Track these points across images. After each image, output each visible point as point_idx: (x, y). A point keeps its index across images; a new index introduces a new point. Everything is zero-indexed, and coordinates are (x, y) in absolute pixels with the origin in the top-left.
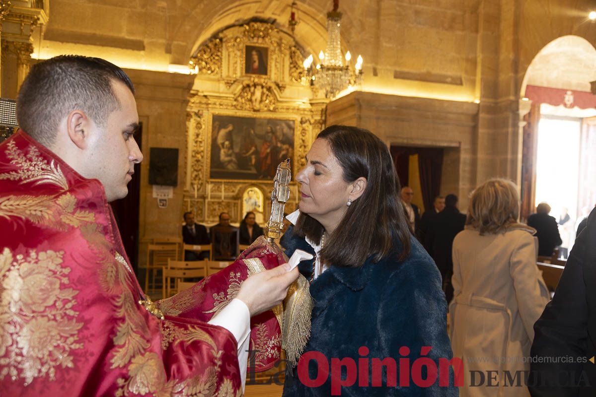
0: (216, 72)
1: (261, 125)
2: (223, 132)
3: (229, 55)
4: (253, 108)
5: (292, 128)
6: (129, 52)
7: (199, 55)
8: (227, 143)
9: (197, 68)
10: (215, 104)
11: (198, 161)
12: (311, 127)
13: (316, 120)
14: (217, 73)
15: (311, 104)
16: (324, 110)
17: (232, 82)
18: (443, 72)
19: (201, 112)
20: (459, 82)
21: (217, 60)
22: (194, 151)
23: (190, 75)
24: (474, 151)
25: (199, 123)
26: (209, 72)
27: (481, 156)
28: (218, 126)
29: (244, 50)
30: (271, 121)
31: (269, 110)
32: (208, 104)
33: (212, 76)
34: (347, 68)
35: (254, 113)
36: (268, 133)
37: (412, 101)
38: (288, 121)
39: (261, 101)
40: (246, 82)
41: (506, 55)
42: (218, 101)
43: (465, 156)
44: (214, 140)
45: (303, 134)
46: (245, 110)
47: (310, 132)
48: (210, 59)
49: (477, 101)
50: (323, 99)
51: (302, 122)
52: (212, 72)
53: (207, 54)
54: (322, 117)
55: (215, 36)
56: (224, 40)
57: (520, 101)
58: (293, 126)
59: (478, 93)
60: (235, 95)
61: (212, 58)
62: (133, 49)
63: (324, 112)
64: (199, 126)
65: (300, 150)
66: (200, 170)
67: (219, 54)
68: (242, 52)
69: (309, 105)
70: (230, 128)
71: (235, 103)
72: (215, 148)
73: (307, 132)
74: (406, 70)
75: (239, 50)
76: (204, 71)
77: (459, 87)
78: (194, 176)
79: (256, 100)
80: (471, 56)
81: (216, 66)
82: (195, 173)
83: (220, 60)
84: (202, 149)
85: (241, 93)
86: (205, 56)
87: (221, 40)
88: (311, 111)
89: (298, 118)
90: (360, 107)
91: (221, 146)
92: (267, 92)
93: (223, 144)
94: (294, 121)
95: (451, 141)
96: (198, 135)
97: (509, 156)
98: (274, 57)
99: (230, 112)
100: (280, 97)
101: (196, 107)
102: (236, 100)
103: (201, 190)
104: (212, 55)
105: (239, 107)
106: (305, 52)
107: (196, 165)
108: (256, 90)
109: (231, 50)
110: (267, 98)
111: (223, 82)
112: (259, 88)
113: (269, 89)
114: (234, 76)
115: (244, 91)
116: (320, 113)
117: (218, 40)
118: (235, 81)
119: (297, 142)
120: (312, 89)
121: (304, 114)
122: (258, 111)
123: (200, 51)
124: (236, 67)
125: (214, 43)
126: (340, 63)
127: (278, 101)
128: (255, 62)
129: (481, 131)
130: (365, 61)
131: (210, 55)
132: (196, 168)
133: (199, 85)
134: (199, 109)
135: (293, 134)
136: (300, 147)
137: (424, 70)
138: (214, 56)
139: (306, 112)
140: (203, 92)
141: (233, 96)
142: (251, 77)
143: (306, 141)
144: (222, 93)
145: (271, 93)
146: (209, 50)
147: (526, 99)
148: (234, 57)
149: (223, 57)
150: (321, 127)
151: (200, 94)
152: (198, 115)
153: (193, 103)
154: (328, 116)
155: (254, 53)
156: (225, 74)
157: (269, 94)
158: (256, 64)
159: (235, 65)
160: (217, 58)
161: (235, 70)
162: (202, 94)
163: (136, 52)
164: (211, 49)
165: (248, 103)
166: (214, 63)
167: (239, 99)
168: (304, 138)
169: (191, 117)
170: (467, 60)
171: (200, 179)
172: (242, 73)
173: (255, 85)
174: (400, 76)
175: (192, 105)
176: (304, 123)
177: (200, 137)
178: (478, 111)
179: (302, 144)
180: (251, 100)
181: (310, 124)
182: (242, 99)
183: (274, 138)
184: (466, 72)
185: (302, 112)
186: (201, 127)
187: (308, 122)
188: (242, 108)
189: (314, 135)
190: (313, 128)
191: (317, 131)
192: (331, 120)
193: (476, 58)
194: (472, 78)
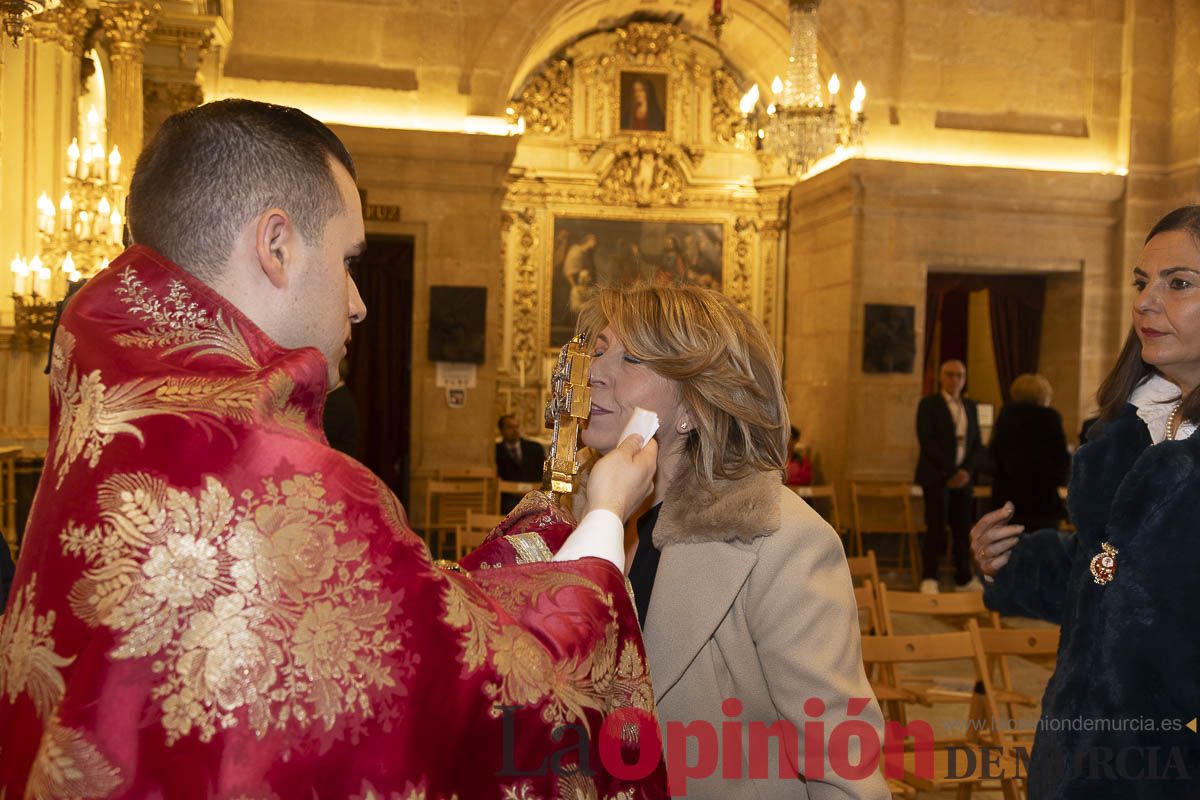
0: (560, 128)
1: (653, 235)
2: (575, 252)
3: (587, 94)
4: (636, 201)
5: (717, 241)
6: (388, 93)
7: (526, 95)
8: (584, 274)
9: (522, 121)
10: (559, 194)
11: (525, 312)
12: (757, 237)
13: (767, 222)
14: (563, 131)
15: (758, 189)
16: (785, 201)
17: (594, 148)
18: (1046, 111)
19: (530, 212)
20: (1080, 131)
21: (563, 104)
22: (517, 292)
23: (508, 137)
24: (1114, 280)
25: (527, 235)
26: (547, 129)
28: (564, 241)
29: (618, 82)
30: (673, 227)
31: (671, 205)
32: (544, 195)
33: (553, 138)
34: (832, 110)
35: (638, 210)
36: (667, 250)
37: (974, 176)
38: (708, 227)
39: (653, 186)
40: (622, 147)
41: (1189, 68)
42: (565, 189)
43: (1093, 292)
44: (558, 269)
45: (742, 252)
46: (621, 204)
47: (756, 247)
48: (547, 104)
49: (1123, 171)
50: (783, 177)
51: (738, 228)
52: (553, 129)
53: (542, 92)
54: (780, 215)
55: (558, 54)
56: (577, 62)
58: (719, 235)
59: (1123, 153)
60: (599, 174)
61: (552, 100)
62: (395, 88)
63: (784, 205)
64: (526, 240)
65: (736, 284)
66: (530, 330)
67: (567, 91)
68: (614, 85)
69: (755, 190)
70: (590, 243)
71: (599, 191)
72: (560, 285)
73: (749, 248)
74: (961, 108)
75: (607, 82)
76: (537, 127)
77: (1081, 142)
78: (517, 341)
79: (642, 184)
80: (1107, 73)
81: (561, 117)
82: (521, 336)
83: (569, 104)
84: (534, 287)
85: (611, 171)
86: (539, 98)
87: (570, 62)
88: (758, 204)
89: (730, 219)
90: (862, 191)
91: (571, 280)
92: (665, 167)
93: (576, 276)
94: (721, 225)
95: (1062, 260)
96: (525, 259)
98: (680, 93)
99: (591, 210)
100: (693, 177)
101: (521, 201)
102: (601, 185)
103: (532, 372)
104: (552, 95)
105: (607, 200)
106: (743, 79)
107: (521, 319)
108: (643, 163)
109: (590, 81)
110: (664, 180)
111: (576, 149)
112: (649, 158)
113: (670, 160)
114: (598, 135)
115: (619, 165)
116: (776, 206)
117: (564, 63)
118: (598, 147)
119: (729, 269)
120: (759, 158)
121: (742, 210)
122: (647, 206)
123: (529, 86)
124: (601, 117)
125: (556, 69)
126: (817, 100)
127: (689, 185)
128: (639, 104)
129: (1130, 236)
130: (872, 94)
131: (547, 95)
132: (522, 326)
133: (524, 157)
134: (529, 205)
135: (721, 253)
136: (735, 279)
137: (1001, 108)
138: (556, 96)
139: (747, 207)
140: (534, 171)
141: (594, 177)
142: (631, 136)
143: (747, 266)
144: (576, 171)
145: (674, 169)
146: (546, 85)
148: (597, 98)
149: (575, 98)
150: (780, 234)
151: (529, 175)
152: (525, 218)
153: (515, 194)
154: (793, 214)
155: (638, 86)
156: (578, 130)
157: (670, 170)
158: (643, 110)
159: (600, 113)
160: (562, 100)
161: (599, 123)
162: (533, 175)
163: (401, 94)
164: (549, 83)
165: (626, 190)
166: (557, 111)
167: (609, 182)
168: (742, 261)
169: (512, 222)
170: (1099, 82)
171: (530, 348)
172: (613, 130)
173: (640, 154)
174: (948, 122)
175: (514, 198)
176: (744, 228)
177: (529, 262)
178: (1124, 192)
179: (740, 272)
180: (631, 185)
181: (756, 230)
182: (613, 182)
183: (680, 261)
184: (1097, 107)
185: (738, 206)
186: (532, 243)
187: (751, 227)
188: (614, 202)
189: (765, 254)
190: (762, 239)
191: (770, 244)
192: (799, 221)
193: (1119, 76)
194: (1111, 120)
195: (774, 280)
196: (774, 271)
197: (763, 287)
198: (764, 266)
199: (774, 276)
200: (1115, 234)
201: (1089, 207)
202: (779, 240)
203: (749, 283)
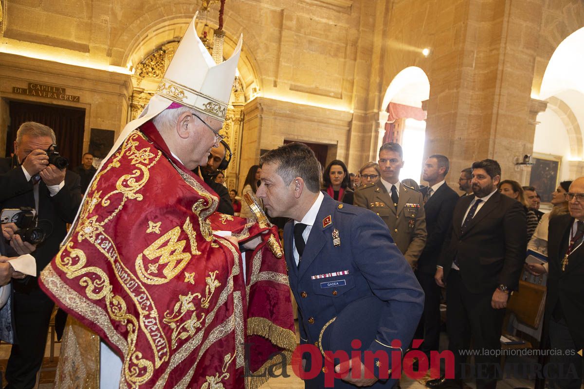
0: (159, 76)
6: (77, 53)
7: (147, 62)
12: (233, 123)
13: (236, 118)
15: (234, 106)
16: (243, 111)
20: (339, 96)
21: (161, 67)
24: (347, 148)
26: (155, 76)
27: (352, 152)
33: (156, 79)
41: (375, 79)
45: (227, 128)
47: (233, 127)
48: (155, 66)
49: (352, 112)
50: (242, 103)
52: (157, 76)
53: (153, 61)
54: (241, 116)
55: (159, 48)
56: (166, 52)
57: (380, 112)
59: (353, 106)
61: (157, 65)
62: (80, 51)
63: (243, 113)
67: (163, 62)
73: (230, 127)
74: (299, 84)
76: (150, 74)
77: (341, 100)
80: (350, 78)
81: (160, 72)
83: (163, 67)
86: (153, 63)
87: (164, 52)
88: (234, 111)
90: (262, 109)
97: (371, 153)
101: (143, 102)
104: (157, 63)
116: (240, 113)
117: (162, 51)
120: (235, 94)
125: (159, 53)
129: (354, 134)
137: (313, 85)
139: (230, 112)
140: (147, 90)
143: (229, 133)
147: (386, 112)
149: (165, 65)
150: (240, 123)
151: (145, 92)
153: (140, 98)
154: (245, 116)
160: (161, 65)
162: (147, 92)
163: (82, 53)
164: (156, 58)
166: (159, 69)
168: (227, 131)
169: (139, 109)
170: (347, 80)
174: (293, 88)
175: (139, 100)
178: (352, 119)
179: (226, 135)
181: (233, 121)
184: (346, 89)
187: (230, 119)
189: (235, 130)
190: (234, 124)
191: (237, 126)
192: (247, 118)
193: (354, 79)
194: (349, 94)
195: (237, 140)
196: (238, 136)
197: (234, 142)
198: (235, 134)
199: (238, 138)
200: (349, 132)
201: (341, 123)
202: (240, 125)
203: (229, 140)
